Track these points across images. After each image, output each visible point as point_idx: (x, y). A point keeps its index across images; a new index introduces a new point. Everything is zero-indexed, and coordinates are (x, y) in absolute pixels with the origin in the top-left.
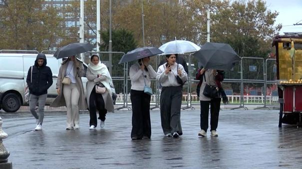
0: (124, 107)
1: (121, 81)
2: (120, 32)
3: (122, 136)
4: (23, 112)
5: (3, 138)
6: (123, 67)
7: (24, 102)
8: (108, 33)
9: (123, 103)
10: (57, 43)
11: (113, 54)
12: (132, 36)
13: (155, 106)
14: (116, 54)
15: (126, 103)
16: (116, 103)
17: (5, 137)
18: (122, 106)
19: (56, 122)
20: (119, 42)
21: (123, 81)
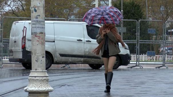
0: (137, 66)
1: (134, 44)
2: (130, 3)
3: (143, 90)
4: (54, 69)
5: (50, 92)
6: (136, 32)
7: (54, 61)
8: (120, 4)
9: (135, 62)
10: (75, 12)
11: (124, 21)
12: (139, 7)
13: (162, 65)
14: (126, 21)
15: (138, 63)
16: (131, 62)
17: (51, 91)
18: (134, 65)
19: (84, 78)
20: (128, 12)
21: (136, 44)
